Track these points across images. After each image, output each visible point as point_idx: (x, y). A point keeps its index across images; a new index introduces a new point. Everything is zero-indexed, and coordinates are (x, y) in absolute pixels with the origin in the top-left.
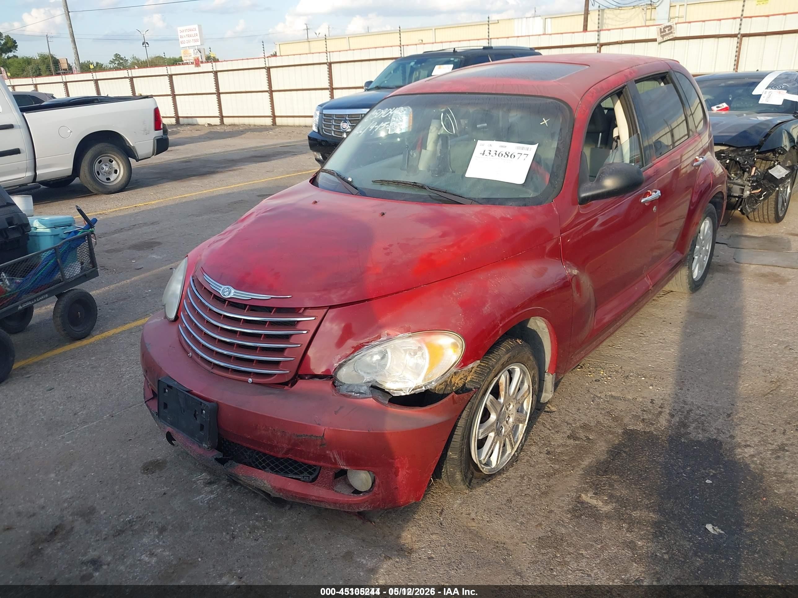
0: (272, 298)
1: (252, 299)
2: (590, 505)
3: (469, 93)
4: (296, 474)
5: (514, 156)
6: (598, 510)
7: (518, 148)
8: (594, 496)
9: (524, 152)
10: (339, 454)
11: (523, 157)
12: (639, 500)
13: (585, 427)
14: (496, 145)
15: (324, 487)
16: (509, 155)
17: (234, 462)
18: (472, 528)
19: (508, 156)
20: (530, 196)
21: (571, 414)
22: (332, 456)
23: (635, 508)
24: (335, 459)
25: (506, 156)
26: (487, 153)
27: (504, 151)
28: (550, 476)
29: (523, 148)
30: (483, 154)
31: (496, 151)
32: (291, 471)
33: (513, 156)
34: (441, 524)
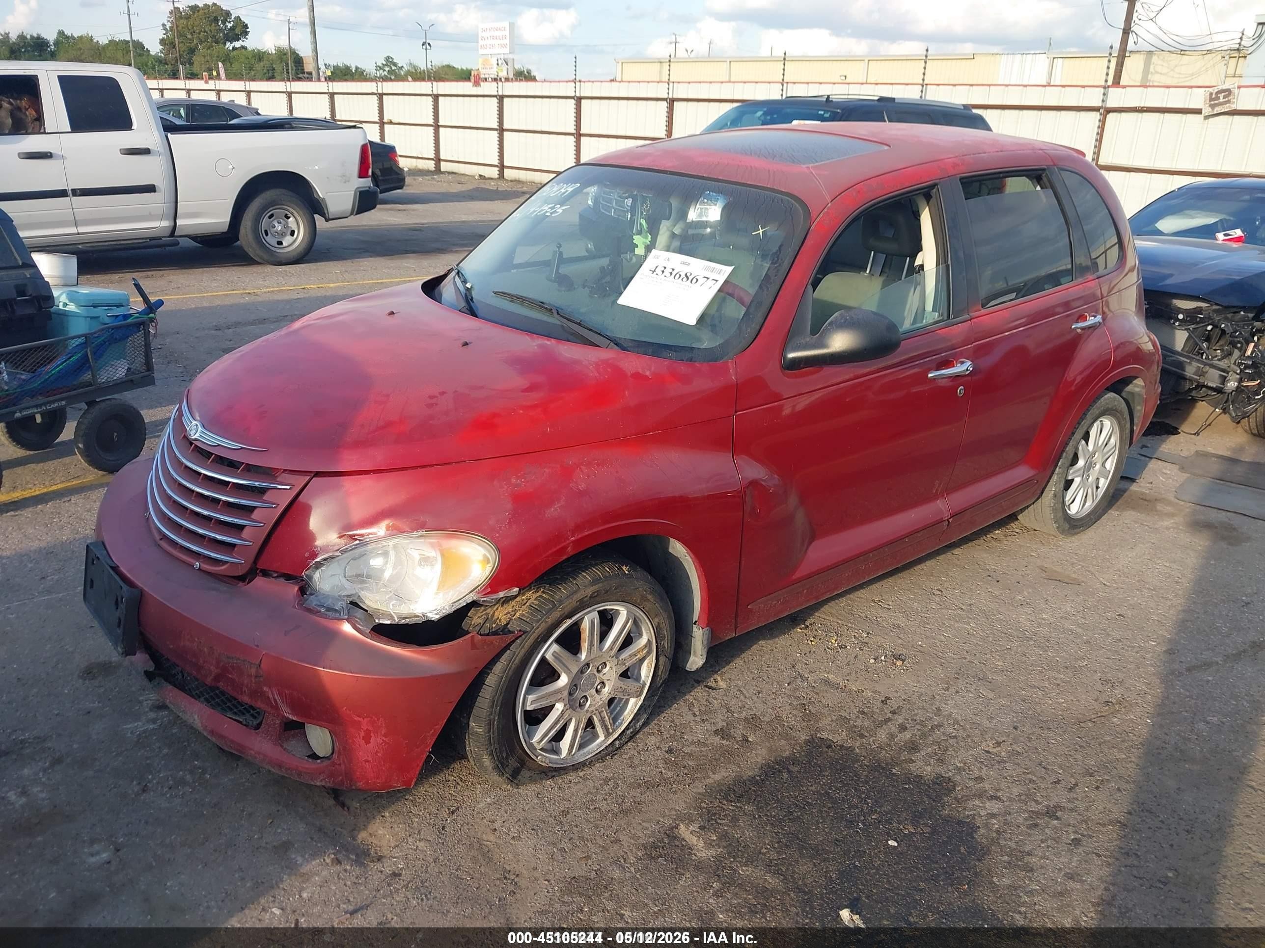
0: (242, 448)
2: (684, 843)
3: (672, 173)
4: (235, 713)
5: (697, 280)
6: (690, 854)
7: (707, 269)
8: (698, 830)
9: (712, 276)
10: (281, 695)
11: (710, 283)
12: (764, 851)
13: (753, 722)
14: (676, 260)
15: (270, 739)
16: (690, 278)
17: (163, 681)
18: (485, 843)
19: (688, 278)
20: (703, 347)
22: (271, 696)
23: (749, 862)
24: (276, 700)
25: (685, 279)
26: (659, 271)
27: (684, 270)
28: (649, 786)
29: (713, 270)
30: (653, 272)
31: (673, 270)
32: (231, 709)
33: (695, 280)
34: (443, 828)
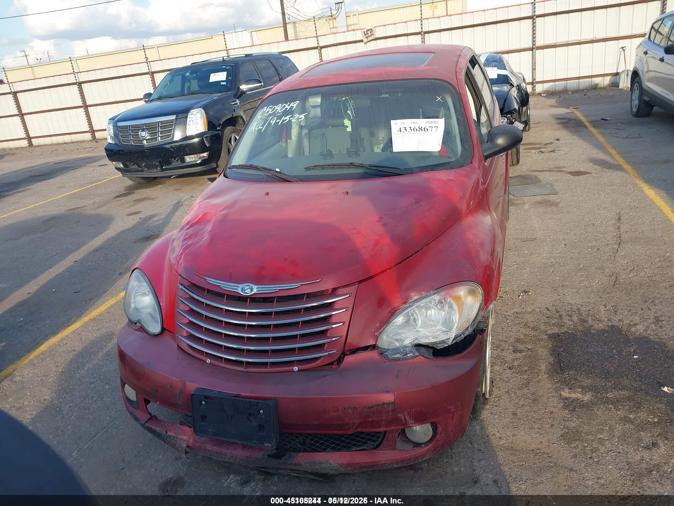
0: (301, 285)
1: (280, 290)
2: (572, 399)
4: (360, 446)
5: (427, 130)
6: (582, 401)
7: (428, 122)
8: (570, 391)
9: (433, 125)
10: (409, 414)
11: (434, 129)
12: (603, 384)
13: (518, 340)
14: (408, 122)
15: (389, 449)
16: (423, 129)
17: (292, 453)
18: (504, 445)
19: (422, 130)
20: (453, 160)
21: (501, 334)
22: (403, 418)
23: (607, 392)
24: (405, 419)
25: (420, 130)
26: (403, 130)
27: (417, 126)
28: (527, 385)
29: (431, 122)
30: (401, 132)
31: (411, 128)
32: (354, 445)
33: (426, 130)
34: (479, 450)
